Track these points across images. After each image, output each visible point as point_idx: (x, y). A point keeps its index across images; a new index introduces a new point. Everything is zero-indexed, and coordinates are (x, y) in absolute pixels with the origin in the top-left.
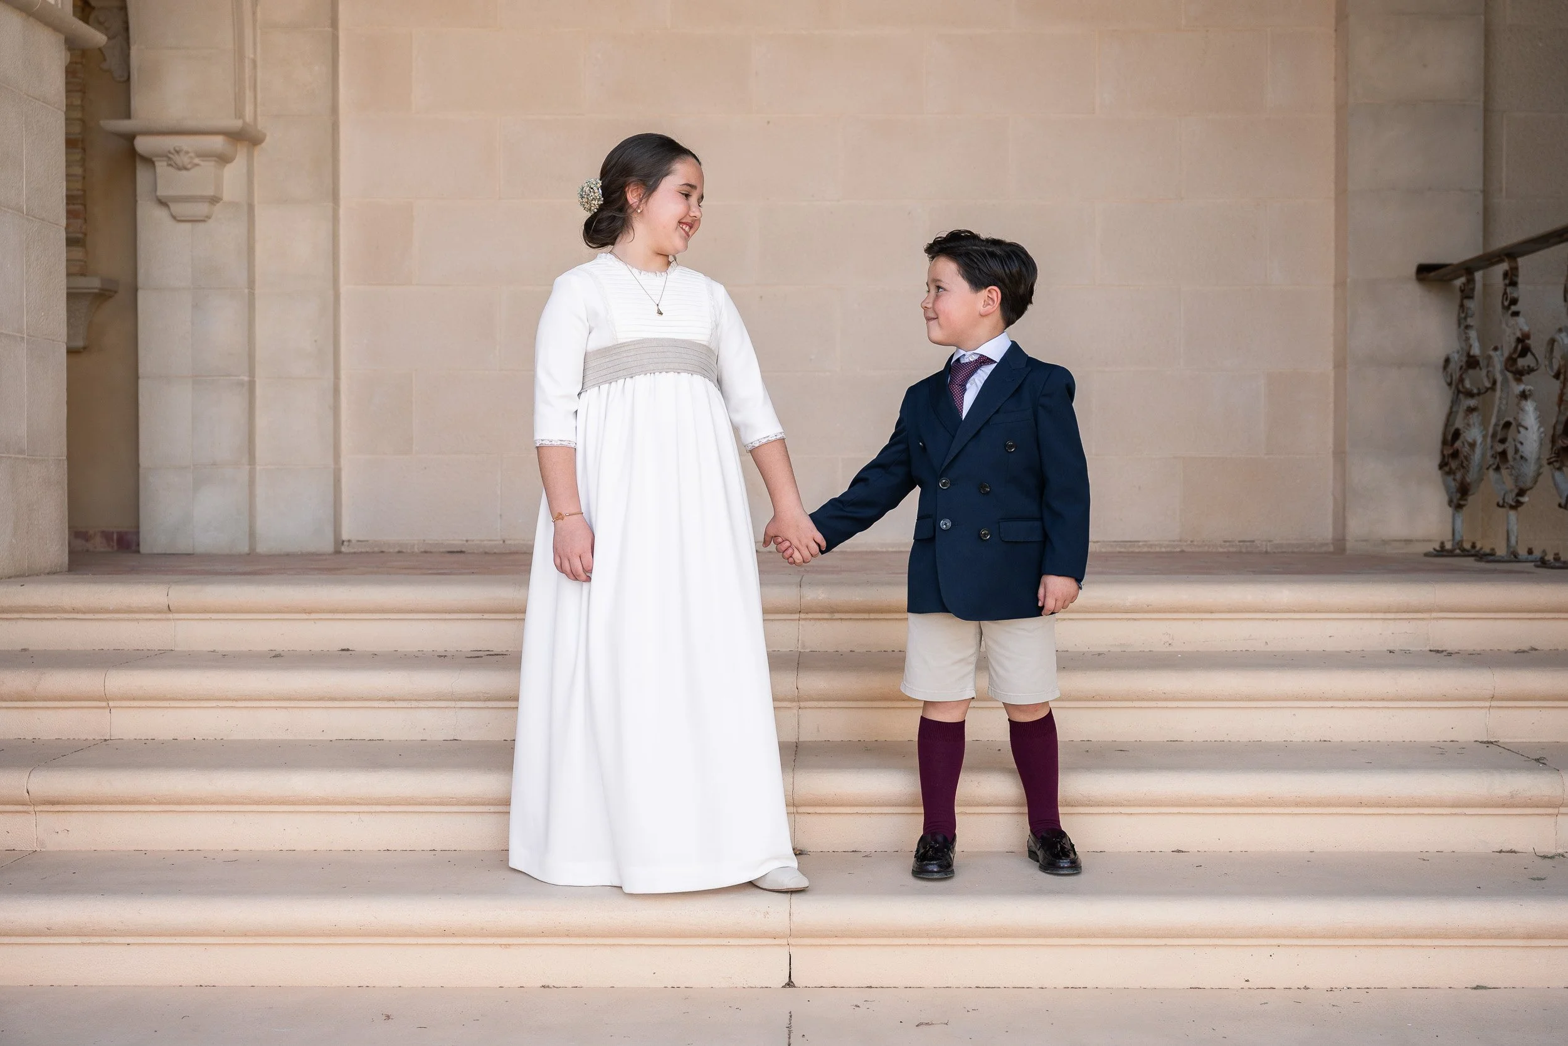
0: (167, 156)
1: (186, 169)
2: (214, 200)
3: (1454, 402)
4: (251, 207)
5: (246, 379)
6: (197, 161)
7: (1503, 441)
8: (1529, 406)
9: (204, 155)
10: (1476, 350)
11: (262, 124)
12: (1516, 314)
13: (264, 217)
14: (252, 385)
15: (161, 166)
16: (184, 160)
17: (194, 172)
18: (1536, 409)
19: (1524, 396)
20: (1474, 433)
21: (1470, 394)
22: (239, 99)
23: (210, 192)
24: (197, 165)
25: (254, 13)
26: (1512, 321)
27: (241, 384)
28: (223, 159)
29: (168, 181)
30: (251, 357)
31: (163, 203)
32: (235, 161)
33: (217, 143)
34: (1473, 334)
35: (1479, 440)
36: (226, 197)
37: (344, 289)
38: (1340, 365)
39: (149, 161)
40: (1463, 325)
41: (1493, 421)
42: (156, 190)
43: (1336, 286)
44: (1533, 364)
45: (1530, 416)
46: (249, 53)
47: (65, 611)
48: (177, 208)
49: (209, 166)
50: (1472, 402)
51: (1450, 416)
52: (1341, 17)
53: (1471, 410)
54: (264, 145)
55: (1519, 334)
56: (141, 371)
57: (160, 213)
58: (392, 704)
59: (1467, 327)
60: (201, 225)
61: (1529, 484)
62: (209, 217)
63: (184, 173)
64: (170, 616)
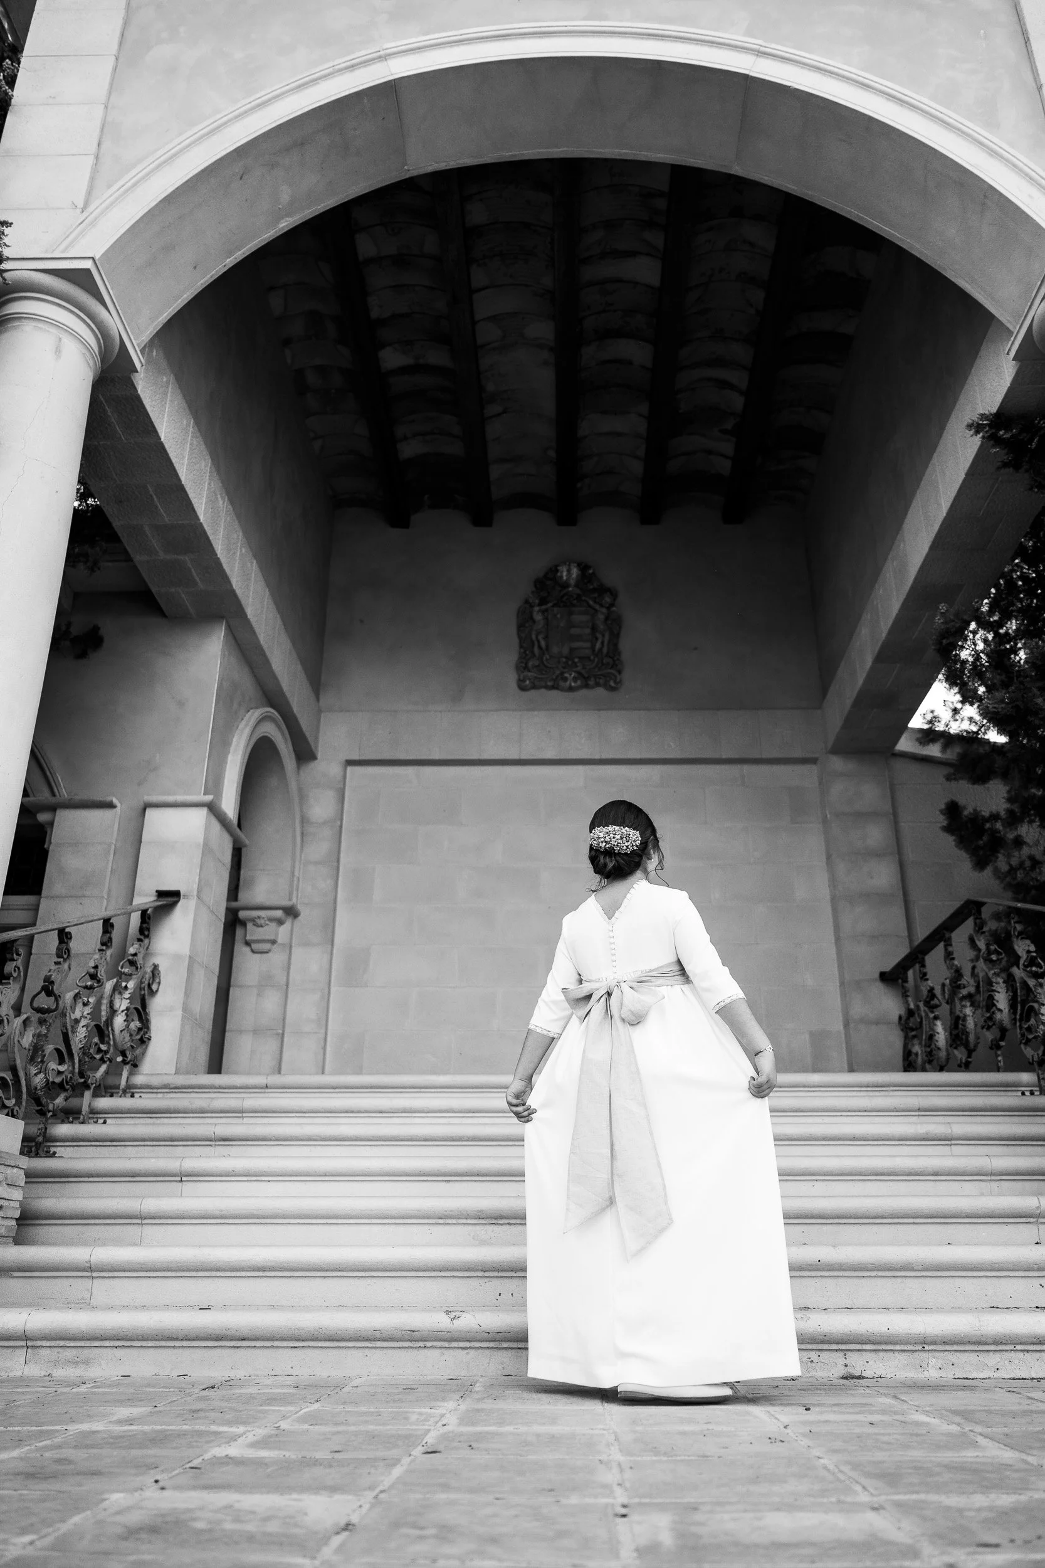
0: (253, 920)
1: (262, 926)
2: (274, 942)
3: (906, 1037)
4: (291, 946)
5: (281, 1031)
6: (267, 922)
7: (929, 1046)
8: (939, 1023)
9: (271, 920)
10: (912, 1006)
11: (299, 907)
12: (927, 980)
13: (297, 952)
14: (283, 1034)
15: (250, 926)
16: (262, 922)
17: (266, 928)
18: (942, 1024)
19: (936, 1018)
20: (917, 1049)
21: (912, 1030)
22: (291, 894)
23: (272, 938)
24: (267, 924)
25: (301, 856)
26: (925, 983)
27: (278, 1034)
28: (280, 922)
29: (253, 933)
30: (284, 1019)
31: (248, 944)
32: (285, 925)
33: (279, 914)
34: (910, 999)
35: (920, 1052)
36: (279, 941)
37: (333, 989)
38: (846, 1025)
39: (243, 924)
40: (905, 995)
41: (924, 1037)
42: (246, 936)
43: (840, 986)
44: (938, 1003)
45: (939, 1027)
46: (297, 874)
47: (216, 1088)
48: (255, 946)
49: (273, 925)
50: (913, 1033)
51: (905, 1046)
52: (829, 857)
53: (914, 1037)
54: (300, 917)
55: (929, 988)
56: (227, 1028)
57: (247, 949)
58: (381, 1115)
59: (907, 996)
60: (265, 955)
61: (944, 1063)
62: (270, 951)
63: (260, 929)
64: (267, 1090)
